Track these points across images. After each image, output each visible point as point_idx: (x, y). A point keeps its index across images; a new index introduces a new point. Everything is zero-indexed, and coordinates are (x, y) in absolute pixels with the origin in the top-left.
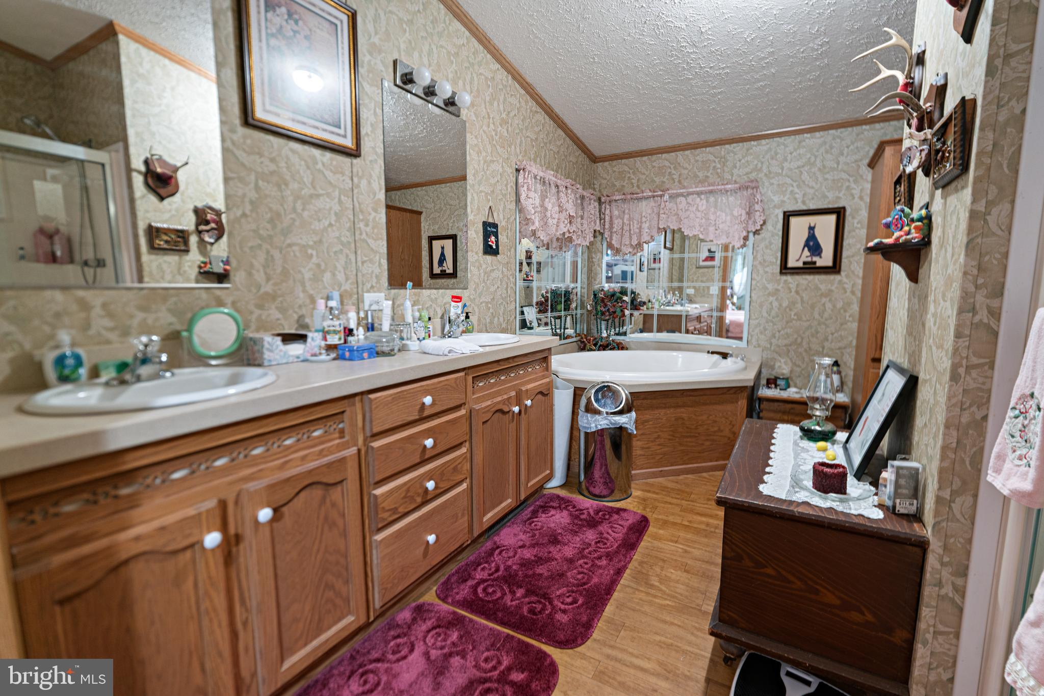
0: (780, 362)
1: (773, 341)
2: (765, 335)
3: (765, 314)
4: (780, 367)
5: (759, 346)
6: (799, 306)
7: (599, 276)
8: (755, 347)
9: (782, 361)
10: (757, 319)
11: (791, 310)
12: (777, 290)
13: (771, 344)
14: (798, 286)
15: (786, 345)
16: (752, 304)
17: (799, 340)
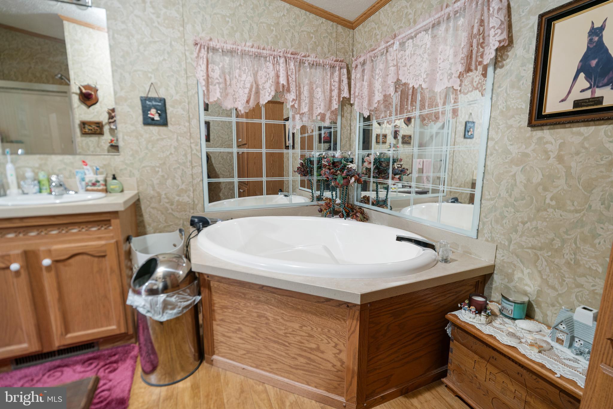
0: (522, 272)
1: (514, 236)
2: (502, 226)
3: (504, 194)
4: (521, 279)
5: (493, 240)
6: (561, 182)
7: (355, 143)
8: (487, 240)
9: (526, 271)
10: (492, 199)
11: (545, 189)
12: (526, 155)
13: (510, 241)
14: (562, 146)
15: (533, 248)
16: (487, 177)
17: (557, 243)
